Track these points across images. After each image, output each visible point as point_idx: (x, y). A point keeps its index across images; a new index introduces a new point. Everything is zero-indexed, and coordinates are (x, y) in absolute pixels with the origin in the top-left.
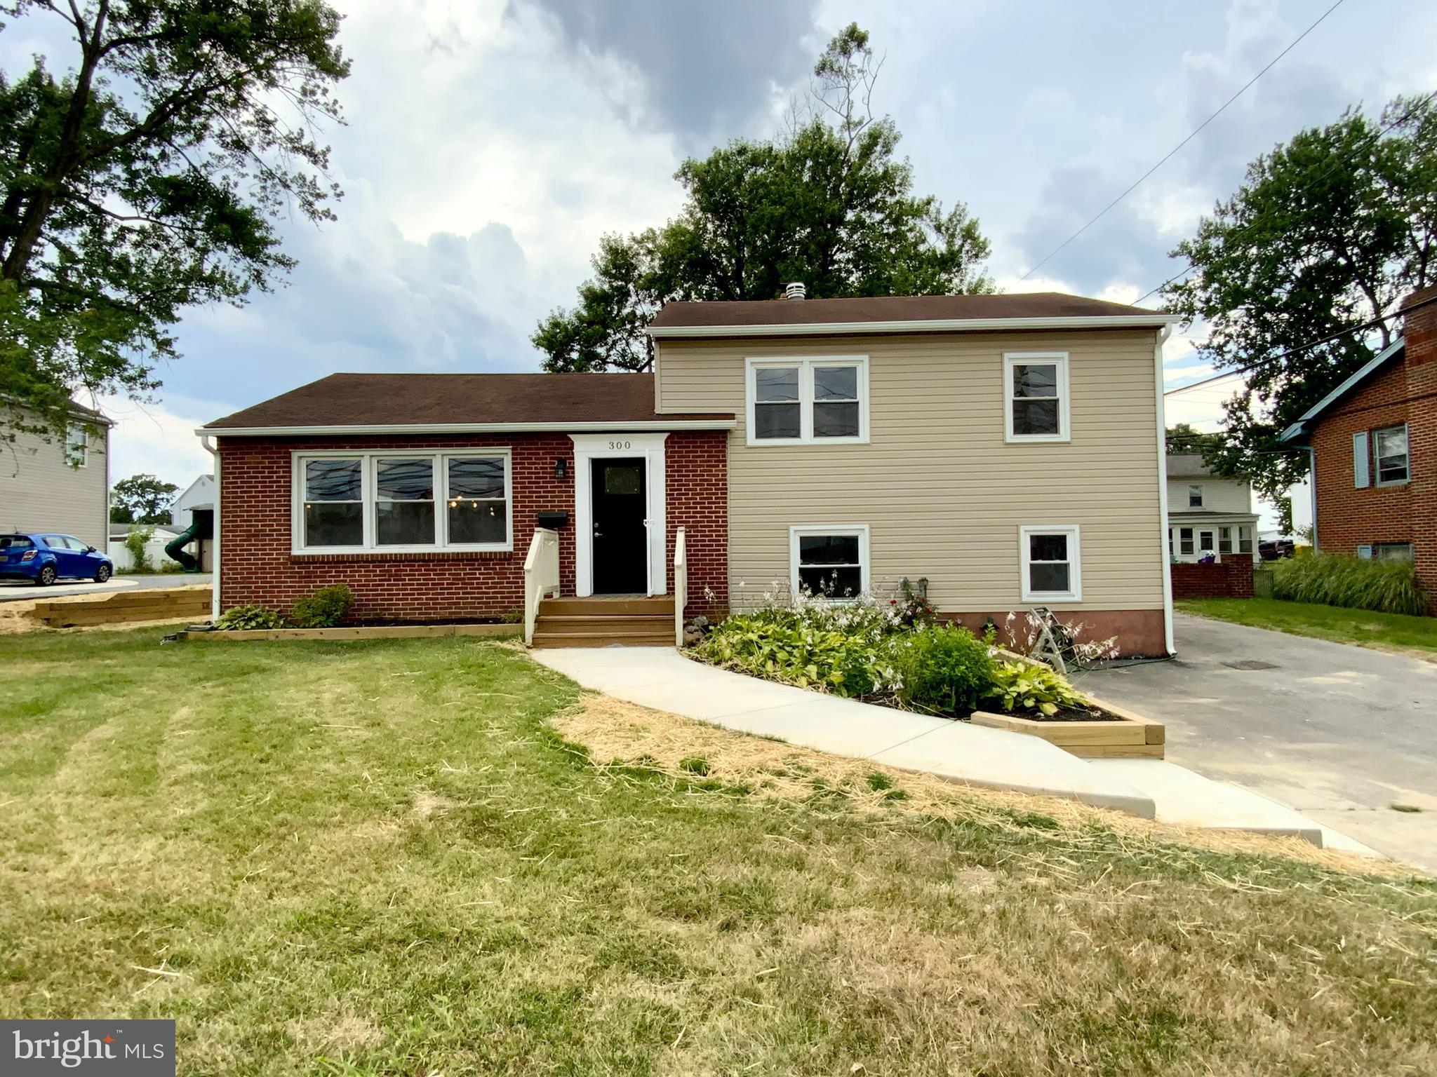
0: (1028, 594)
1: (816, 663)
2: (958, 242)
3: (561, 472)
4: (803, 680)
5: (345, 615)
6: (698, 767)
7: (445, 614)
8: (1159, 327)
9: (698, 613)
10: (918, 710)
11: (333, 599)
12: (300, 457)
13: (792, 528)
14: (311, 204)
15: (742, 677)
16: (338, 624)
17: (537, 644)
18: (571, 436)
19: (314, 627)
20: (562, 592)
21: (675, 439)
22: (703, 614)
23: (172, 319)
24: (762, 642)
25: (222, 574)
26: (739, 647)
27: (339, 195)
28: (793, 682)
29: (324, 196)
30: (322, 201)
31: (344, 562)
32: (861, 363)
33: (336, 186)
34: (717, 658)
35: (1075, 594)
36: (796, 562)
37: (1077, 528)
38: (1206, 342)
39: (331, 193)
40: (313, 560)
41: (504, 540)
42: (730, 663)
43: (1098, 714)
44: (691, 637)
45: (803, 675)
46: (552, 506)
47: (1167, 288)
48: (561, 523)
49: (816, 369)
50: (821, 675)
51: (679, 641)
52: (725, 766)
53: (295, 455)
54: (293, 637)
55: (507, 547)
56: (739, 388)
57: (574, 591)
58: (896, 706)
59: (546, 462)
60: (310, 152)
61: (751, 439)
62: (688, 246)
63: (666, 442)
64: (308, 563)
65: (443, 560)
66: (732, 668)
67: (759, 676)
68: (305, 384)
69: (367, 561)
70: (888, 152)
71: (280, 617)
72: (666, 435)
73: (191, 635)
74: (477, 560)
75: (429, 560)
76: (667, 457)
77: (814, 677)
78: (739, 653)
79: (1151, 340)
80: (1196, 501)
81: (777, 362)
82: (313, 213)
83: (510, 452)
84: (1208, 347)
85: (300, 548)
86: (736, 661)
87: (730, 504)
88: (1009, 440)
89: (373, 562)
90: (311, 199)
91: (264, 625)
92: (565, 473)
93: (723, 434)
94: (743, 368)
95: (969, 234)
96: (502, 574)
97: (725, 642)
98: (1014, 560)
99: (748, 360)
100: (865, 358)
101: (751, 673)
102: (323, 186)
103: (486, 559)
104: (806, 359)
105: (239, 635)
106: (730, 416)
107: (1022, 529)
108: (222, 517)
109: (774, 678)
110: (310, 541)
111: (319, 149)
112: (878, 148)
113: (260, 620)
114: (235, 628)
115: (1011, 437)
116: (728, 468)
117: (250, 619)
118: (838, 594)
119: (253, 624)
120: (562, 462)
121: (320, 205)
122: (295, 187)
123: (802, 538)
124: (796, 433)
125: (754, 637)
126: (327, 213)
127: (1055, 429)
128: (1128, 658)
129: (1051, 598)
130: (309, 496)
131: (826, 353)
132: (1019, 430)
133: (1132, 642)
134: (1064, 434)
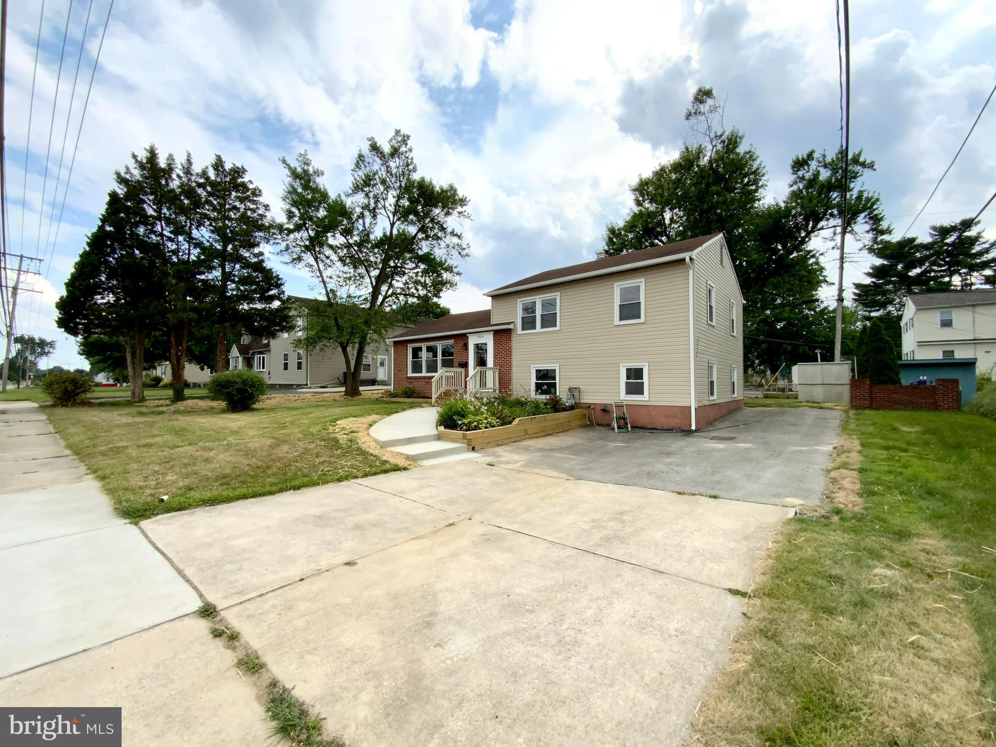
0: (624, 396)
3: (465, 348)
13: (533, 366)
18: (467, 334)
21: (497, 333)
23: (439, 297)
25: (394, 382)
27: (468, 248)
29: (464, 249)
32: (558, 296)
33: (467, 245)
35: (646, 397)
36: (534, 380)
37: (647, 364)
40: (416, 378)
46: (462, 359)
48: (465, 364)
49: (542, 301)
53: (409, 345)
56: (515, 311)
59: (460, 345)
60: (456, 235)
61: (520, 331)
63: (493, 334)
69: (423, 378)
72: (493, 332)
76: (493, 340)
81: (528, 299)
85: (410, 374)
87: (513, 357)
88: (616, 324)
93: (509, 331)
94: (517, 304)
98: (618, 380)
99: (519, 300)
100: (559, 293)
104: (538, 297)
106: (513, 323)
107: (622, 365)
110: (413, 372)
111: (459, 234)
115: (617, 322)
116: (513, 343)
118: (548, 393)
120: (465, 344)
123: (537, 371)
124: (534, 328)
126: (467, 255)
127: (639, 317)
128: (672, 430)
129: (635, 398)
130: (413, 358)
131: (545, 293)
132: (622, 318)
133: (674, 422)
134: (642, 320)
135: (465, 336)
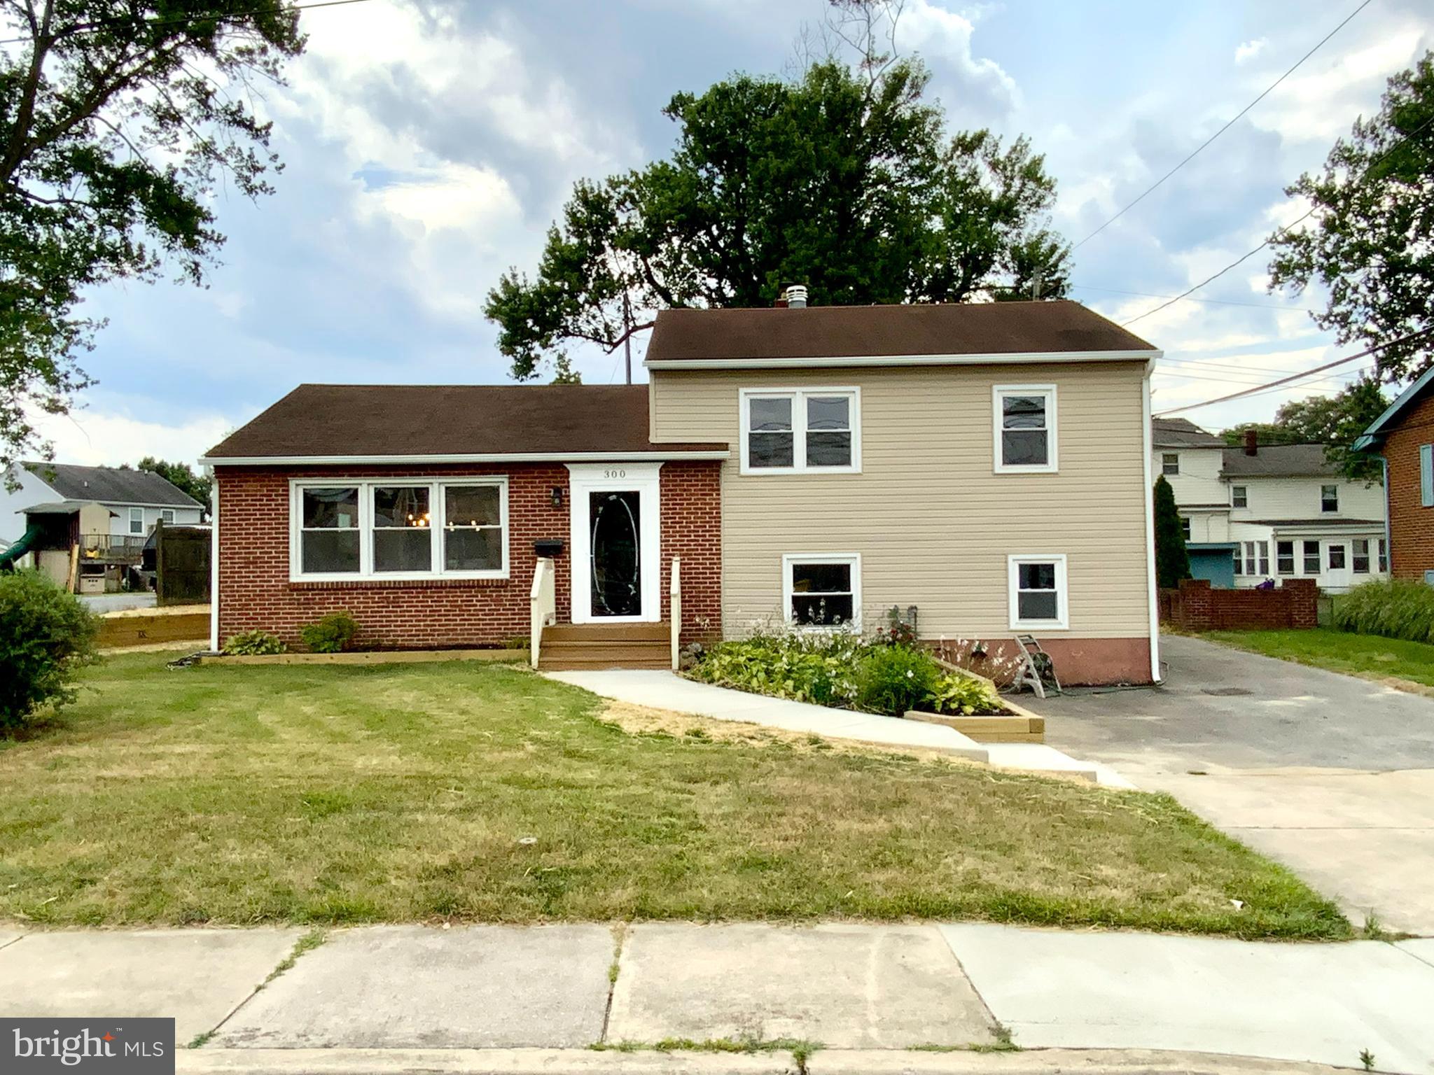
1: (793, 679)
2: (1017, 183)
3: (557, 501)
4: (782, 692)
5: (350, 641)
6: (697, 734)
7: (443, 640)
8: (1146, 361)
9: (693, 640)
10: (868, 711)
11: (339, 623)
12: (297, 485)
13: (785, 557)
14: (248, 180)
15: (732, 691)
16: (344, 650)
17: (542, 666)
18: (566, 465)
19: (324, 652)
20: (557, 618)
21: (668, 468)
22: (697, 641)
24: (749, 664)
25: (220, 601)
26: (729, 669)
27: (279, 169)
28: (774, 694)
29: (261, 169)
30: (259, 174)
31: (342, 589)
32: (853, 394)
33: (276, 157)
34: (710, 678)
35: (1062, 623)
36: (789, 591)
37: (1064, 557)
38: (1325, 312)
39: (271, 166)
40: (311, 587)
41: (499, 567)
42: (722, 682)
43: (997, 711)
44: (686, 662)
45: (783, 688)
46: (547, 535)
47: (1280, 238)
48: (557, 551)
49: (810, 400)
50: (796, 688)
51: (675, 663)
52: (715, 733)
53: (293, 483)
54: (304, 662)
55: (503, 574)
56: (734, 417)
57: (570, 618)
58: (853, 710)
59: (541, 491)
60: (250, 126)
61: (745, 469)
62: (678, 204)
63: (661, 471)
64: (308, 589)
65: (441, 587)
66: (723, 686)
67: (746, 690)
68: (277, 401)
69: (366, 588)
70: (917, 95)
71: (282, 643)
72: (661, 464)
73: (205, 660)
74: (473, 587)
75: (427, 588)
76: (661, 486)
77: (791, 689)
78: (730, 673)
79: (1141, 372)
80: (1330, 505)
81: (771, 392)
82: (251, 190)
83: (506, 481)
84: (1326, 318)
85: (297, 575)
86: (727, 680)
87: (725, 532)
88: (997, 471)
89: (371, 588)
90: (246, 173)
91: (270, 651)
92: (561, 501)
93: (717, 464)
94: (738, 398)
95: (1031, 173)
96: (498, 601)
97: (717, 664)
98: (1002, 589)
99: (742, 390)
100: (857, 389)
101: (740, 689)
102: (262, 158)
103: (483, 587)
104: (799, 389)
105: (251, 659)
106: (724, 447)
107: (1011, 558)
108: (220, 544)
109: (758, 692)
110: (307, 568)
112: (906, 90)
113: (269, 645)
114: (247, 654)
115: (1000, 468)
116: (722, 497)
117: (259, 645)
118: (828, 621)
119: (263, 649)
120: (558, 490)
121: (257, 180)
122: (231, 161)
123: (795, 567)
124: (789, 462)
125: (742, 659)
126: (264, 187)
127: (1043, 460)
128: (1114, 685)
129: (1038, 627)
130: (306, 524)
131: (819, 384)
132: (1008, 460)
133: (1119, 670)
134: (1052, 465)
135: (560, 469)
